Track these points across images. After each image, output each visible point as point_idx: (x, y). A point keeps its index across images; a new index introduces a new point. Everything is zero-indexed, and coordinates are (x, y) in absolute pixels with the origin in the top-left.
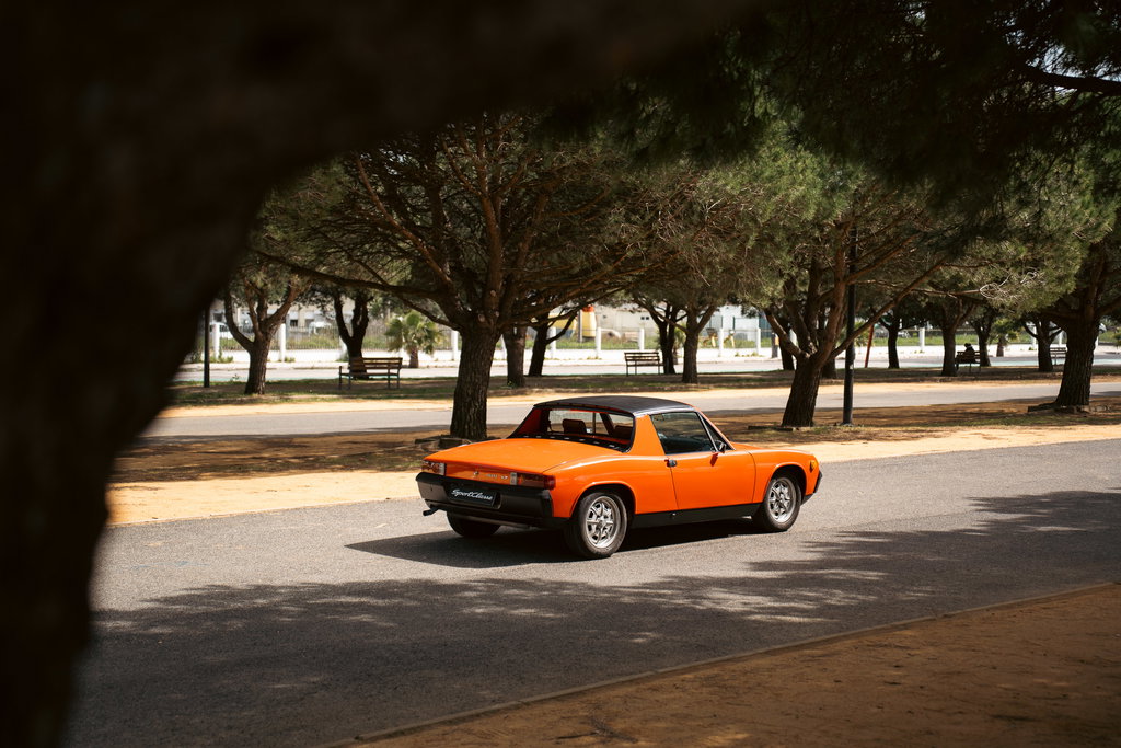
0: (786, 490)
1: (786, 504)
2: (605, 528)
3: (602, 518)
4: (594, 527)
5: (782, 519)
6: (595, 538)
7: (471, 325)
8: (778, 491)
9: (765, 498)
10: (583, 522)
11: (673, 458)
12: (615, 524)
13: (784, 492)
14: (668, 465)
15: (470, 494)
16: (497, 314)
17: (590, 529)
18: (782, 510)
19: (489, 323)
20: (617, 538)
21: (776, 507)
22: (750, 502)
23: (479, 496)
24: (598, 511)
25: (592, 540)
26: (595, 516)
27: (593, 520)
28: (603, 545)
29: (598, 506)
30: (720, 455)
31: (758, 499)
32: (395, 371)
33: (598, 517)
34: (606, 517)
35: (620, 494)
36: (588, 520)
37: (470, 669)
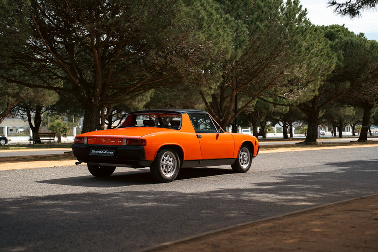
0: (246, 154)
1: (246, 160)
2: (170, 167)
3: (168, 162)
4: (165, 166)
5: (245, 167)
6: (165, 172)
7: (88, 103)
8: (243, 153)
9: (238, 156)
10: (160, 164)
11: (199, 134)
12: (174, 165)
13: (245, 155)
14: (198, 137)
15: (101, 152)
16: (100, 99)
17: (163, 167)
18: (245, 163)
19: (96, 102)
20: (175, 172)
21: (242, 161)
22: (232, 157)
23: (106, 152)
24: (167, 158)
25: (164, 173)
26: (165, 161)
27: (164, 163)
28: (169, 175)
29: (166, 156)
30: (220, 134)
31: (235, 157)
32: (53, 138)
33: (166, 161)
34: (170, 162)
35: (176, 150)
36: (162, 163)
37: (119, 229)
